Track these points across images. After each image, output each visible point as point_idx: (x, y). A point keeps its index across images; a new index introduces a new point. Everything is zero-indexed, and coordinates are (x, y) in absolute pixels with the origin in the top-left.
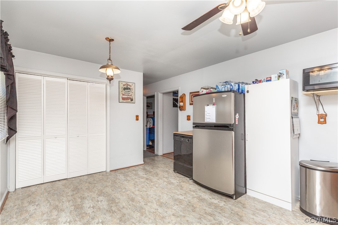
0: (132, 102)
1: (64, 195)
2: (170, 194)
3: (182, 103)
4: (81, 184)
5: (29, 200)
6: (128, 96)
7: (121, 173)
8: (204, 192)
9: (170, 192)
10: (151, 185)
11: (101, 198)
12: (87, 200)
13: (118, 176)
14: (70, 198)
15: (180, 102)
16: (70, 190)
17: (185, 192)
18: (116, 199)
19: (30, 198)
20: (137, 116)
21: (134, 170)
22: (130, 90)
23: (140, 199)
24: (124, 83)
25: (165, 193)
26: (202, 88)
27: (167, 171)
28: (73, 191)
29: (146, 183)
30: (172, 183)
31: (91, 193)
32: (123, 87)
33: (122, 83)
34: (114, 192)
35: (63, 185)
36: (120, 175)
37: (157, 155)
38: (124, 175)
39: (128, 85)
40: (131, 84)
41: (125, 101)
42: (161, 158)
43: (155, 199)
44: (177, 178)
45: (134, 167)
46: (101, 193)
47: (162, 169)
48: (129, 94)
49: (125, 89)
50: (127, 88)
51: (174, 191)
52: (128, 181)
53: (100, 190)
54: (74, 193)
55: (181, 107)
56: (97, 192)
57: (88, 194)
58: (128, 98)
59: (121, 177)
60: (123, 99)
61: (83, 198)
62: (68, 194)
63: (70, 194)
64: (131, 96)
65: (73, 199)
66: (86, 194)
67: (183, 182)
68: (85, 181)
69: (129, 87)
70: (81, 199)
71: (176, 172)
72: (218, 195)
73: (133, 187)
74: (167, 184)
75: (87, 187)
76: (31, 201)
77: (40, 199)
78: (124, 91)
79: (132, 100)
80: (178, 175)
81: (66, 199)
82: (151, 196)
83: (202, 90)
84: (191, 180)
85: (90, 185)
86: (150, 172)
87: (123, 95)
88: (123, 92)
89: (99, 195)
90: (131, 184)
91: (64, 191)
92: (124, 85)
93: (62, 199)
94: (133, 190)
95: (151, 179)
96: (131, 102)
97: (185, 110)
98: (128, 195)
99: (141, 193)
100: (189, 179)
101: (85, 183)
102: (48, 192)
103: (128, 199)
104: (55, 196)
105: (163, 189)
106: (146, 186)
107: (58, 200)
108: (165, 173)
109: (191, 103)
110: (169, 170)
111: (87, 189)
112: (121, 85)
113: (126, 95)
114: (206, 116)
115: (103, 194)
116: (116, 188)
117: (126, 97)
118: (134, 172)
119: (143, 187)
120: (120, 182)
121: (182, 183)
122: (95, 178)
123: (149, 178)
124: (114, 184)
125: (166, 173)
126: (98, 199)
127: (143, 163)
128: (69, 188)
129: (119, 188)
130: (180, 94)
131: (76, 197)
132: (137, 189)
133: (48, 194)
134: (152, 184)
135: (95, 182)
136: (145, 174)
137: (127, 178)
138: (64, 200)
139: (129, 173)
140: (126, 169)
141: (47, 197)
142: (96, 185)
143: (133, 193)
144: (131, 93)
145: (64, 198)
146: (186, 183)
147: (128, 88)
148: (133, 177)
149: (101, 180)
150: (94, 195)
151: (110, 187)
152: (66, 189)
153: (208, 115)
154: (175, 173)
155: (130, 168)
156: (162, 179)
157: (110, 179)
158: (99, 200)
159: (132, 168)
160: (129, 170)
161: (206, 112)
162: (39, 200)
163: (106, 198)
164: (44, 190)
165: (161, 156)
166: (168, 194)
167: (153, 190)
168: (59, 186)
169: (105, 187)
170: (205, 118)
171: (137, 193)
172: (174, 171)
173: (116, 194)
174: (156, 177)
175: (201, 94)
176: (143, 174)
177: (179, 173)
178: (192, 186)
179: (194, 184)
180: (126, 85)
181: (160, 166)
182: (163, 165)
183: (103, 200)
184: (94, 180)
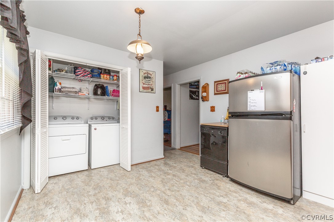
0: (153, 92)
1: (86, 195)
2: (208, 195)
3: (205, 93)
4: (102, 180)
5: (46, 201)
6: (149, 86)
7: (143, 168)
8: (249, 194)
9: (207, 192)
10: (182, 183)
11: (128, 199)
12: (113, 201)
13: (141, 172)
14: (93, 199)
15: (202, 92)
16: (91, 188)
17: (225, 193)
18: (147, 201)
19: (46, 198)
20: (157, 107)
21: (156, 165)
22: (150, 79)
23: (175, 201)
24: (145, 72)
25: (202, 194)
26: (238, 73)
27: (192, 167)
28: (95, 189)
29: (175, 181)
30: (205, 181)
31: (115, 193)
32: (143, 75)
33: (142, 71)
34: (142, 191)
35: (82, 182)
36: (143, 170)
37: (174, 149)
38: (147, 171)
39: (148, 73)
40: (151, 73)
41: (145, 91)
42: (180, 152)
43: (193, 201)
44: (207, 175)
45: (154, 162)
46: (127, 193)
47: (186, 164)
48: (149, 84)
49: (145, 78)
50: (147, 77)
51: (211, 191)
52: (153, 178)
53: (125, 188)
54: (97, 192)
55: (204, 98)
56: (122, 191)
57: (112, 194)
58: (148, 87)
59: (144, 172)
60: (144, 88)
61: (107, 199)
62: (90, 193)
63: (92, 193)
64: (151, 86)
65: (96, 200)
66: (110, 194)
67: (217, 180)
68: (106, 176)
69: (149, 75)
70: (106, 200)
71: (204, 167)
72: (266, 197)
73: (162, 185)
74: (199, 182)
75: (109, 185)
76: (47, 202)
77: (59, 199)
78: (144, 79)
79: (152, 90)
80: (207, 171)
81: (88, 200)
82: (187, 197)
83: (239, 75)
84: (224, 177)
85: (113, 181)
86: (175, 167)
87: (144, 84)
88: (144, 81)
89: (126, 195)
90: (158, 182)
91: (84, 189)
92: (144, 74)
93: (83, 200)
94: (163, 189)
95: (178, 176)
96: (151, 92)
97: (208, 100)
98: (159, 195)
99: (174, 193)
100: (221, 176)
101: (106, 179)
102: (67, 191)
103: (160, 201)
104: (76, 196)
105: (198, 189)
106: (176, 184)
107: (79, 200)
108: (191, 168)
109: (216, 92)
110: (194, 165)
111: (110, 187)
112: (142, 74)
113: (147, 84)
114: (248, 103)
115: (129, 194)
116: (143, 186)
117: (146, 86)
118: (157, 167)
119: (173, 186)
120: (145, 179)
121: (216, 182)
122: (116, 173)
123: (175, 174)
124: (140, 181)
125: (193, 169)
126: (125, 200)
127: (163, 157)
128: (90, 186)
129: (147, 187)
130: (202, 84)
131: (100, 198)
132: (167, 188)
133: (67, 192)
134: (182, 181)
135: (117, 178)
136: (170, 170)
137: (151, 174)
138: (85, 202)
139: (152, 168)
140: (147, 163)
141: (66, 196)
142: (119, 182)
143: (164, 193)
144: (151, 83)
145: (86, 199)
146: (221, 181)
147: (149, 77)
148: (157, 173)
149: (123, 176)
150: (120, 195)
151: (134, 184)
152: (86, 187)
153: (252, 101)
154: (202, 168)
155: (151, 162)
156: (190, 176)
157: (133, 174)
158: (127, 202)
159: (152, 162)
160: (151, 164)
161: (249, 99)
162: (56, 200)
163: (135, 199)
164: (62, 187)
165: (178, 149)
166: (206, 195)
167: (186, 189)
168: (78, 183)
169: (130, 185)
170: (248, 106)
171: (168, 192)
172: (201, 166)
173: (145, 194)
174: (183, 173)
175: (238, 79)
176: (168, 170)
177: (207, 169)
178: (229, 185)
179: (231, 182)
180: (146, 74)
181: (182, 161)
182: (186, 159)
183: (132, 202)
184: (116, 176)
